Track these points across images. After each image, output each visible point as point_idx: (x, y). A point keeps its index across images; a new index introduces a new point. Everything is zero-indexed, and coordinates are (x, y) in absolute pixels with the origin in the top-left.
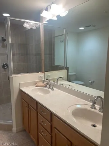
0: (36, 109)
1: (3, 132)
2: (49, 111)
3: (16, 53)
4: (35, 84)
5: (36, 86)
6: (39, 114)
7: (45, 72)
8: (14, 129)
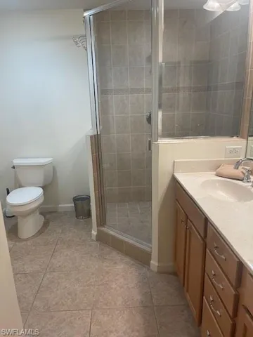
0: (202, 235)
1: (132, 262)
2: (237, 257)
3: (181, 86)
4: (216, 167)
5: (218, 175)
6: (208, 250)
7: (250, 138)
8: (154, 263)
